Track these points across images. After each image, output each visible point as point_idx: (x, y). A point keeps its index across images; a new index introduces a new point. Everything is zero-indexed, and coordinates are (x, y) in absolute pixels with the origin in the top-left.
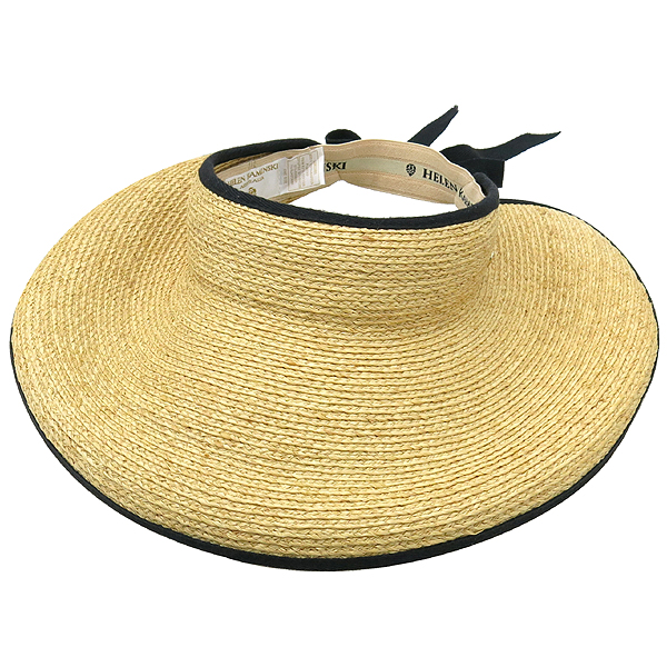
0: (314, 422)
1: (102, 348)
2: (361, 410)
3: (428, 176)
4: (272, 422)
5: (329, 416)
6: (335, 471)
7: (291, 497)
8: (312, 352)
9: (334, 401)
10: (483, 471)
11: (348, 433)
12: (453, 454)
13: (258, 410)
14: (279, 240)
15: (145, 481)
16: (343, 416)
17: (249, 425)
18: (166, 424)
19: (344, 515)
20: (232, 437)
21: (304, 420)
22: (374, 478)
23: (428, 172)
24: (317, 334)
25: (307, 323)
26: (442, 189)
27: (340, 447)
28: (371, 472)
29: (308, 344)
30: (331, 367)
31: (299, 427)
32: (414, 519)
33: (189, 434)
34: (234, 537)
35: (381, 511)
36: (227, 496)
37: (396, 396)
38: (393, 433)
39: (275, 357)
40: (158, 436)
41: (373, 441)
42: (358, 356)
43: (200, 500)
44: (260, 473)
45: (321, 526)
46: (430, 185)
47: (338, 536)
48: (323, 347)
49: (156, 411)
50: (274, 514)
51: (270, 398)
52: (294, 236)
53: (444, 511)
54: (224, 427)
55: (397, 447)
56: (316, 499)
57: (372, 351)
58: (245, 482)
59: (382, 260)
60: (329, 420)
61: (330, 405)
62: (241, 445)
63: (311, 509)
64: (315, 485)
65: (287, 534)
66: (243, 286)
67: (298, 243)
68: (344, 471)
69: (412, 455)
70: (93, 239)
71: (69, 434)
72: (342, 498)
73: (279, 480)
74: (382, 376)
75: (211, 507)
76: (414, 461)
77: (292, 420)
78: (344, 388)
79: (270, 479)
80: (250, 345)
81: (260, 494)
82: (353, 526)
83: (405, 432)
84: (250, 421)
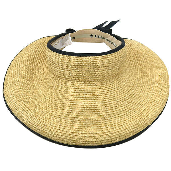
0: (105, 108)
1: (35, 101)
2: (114, 102)
3: (96, 37)
4: (95, 111)
5: (108, 105)
6: (114, 119)
7: (107, 128)
8: (97, 90)
9: (108, 101)
10: (146, 109)
11: (113, 108)
12: (137, 106)
13: (91, 108)
14: (83, 63)
15: (68, 135)
16: (111, 104)
17: (90, 113)
18: (67, 118)
19: (122, 129)
20: (87, 117)
21: (102, 108)
22: (123, 118)
23: (96, 36)
24: (96, 85)
25: (93, 83)
26: (101, 39)
27: (113, 113)
28: (122, 117)
29: (96, 88)
30: (103, 92)
31: (102, 110)
32: (137, 125)
33: (75, 119)
34: (97, 143)
35: (129, 126)
36: (92, 133)
37: (120, 96)
38: (123, 105)
39: (89, 93)
40: (66, 122)
41: (120, 109)
42: (108, 88)
43: (85, 136)
44: (97, 125)
45: (117, 134)
46: (97, 39)
47: (122, 135)
48: (99, 88)
49: (62, 115)
50: (105, 134)
51: (92, 104)
52: (86, 61)
53: (143, 121)
54: (84, 115)
55: (125, 109)
56: (113, 127)
57: (110, 86)
58: (94, 128)
59: (109, 63)
60: (108, 106)
61: (107, 102)
62: (90, 119)
63: (113, 130)
64: (111, 124)
65: (110, 138)
66: (74, 77)
67: (88, 63)
68: (116, 118)
69: (129, 109)
70: (18, 71)
71: (41, 127)
72: (119, 125)
73: (103, 125)
74: (115, 91)
75: (89, 137)
76: (130, 111)
77: (100, 109)
78: (108, 97)
79: (100, 125)
80: (81, 92)
81: (100, 130)
82: (125, 131)
83: (125, 104)
84: (90, 112)
